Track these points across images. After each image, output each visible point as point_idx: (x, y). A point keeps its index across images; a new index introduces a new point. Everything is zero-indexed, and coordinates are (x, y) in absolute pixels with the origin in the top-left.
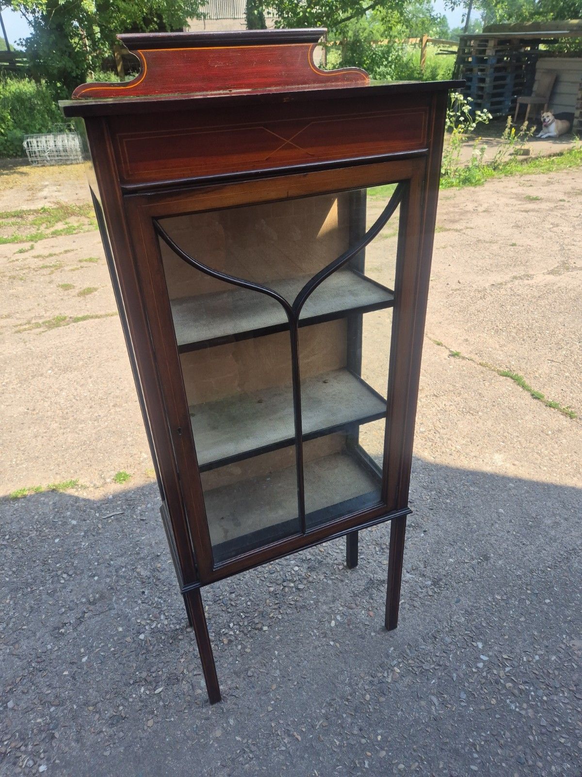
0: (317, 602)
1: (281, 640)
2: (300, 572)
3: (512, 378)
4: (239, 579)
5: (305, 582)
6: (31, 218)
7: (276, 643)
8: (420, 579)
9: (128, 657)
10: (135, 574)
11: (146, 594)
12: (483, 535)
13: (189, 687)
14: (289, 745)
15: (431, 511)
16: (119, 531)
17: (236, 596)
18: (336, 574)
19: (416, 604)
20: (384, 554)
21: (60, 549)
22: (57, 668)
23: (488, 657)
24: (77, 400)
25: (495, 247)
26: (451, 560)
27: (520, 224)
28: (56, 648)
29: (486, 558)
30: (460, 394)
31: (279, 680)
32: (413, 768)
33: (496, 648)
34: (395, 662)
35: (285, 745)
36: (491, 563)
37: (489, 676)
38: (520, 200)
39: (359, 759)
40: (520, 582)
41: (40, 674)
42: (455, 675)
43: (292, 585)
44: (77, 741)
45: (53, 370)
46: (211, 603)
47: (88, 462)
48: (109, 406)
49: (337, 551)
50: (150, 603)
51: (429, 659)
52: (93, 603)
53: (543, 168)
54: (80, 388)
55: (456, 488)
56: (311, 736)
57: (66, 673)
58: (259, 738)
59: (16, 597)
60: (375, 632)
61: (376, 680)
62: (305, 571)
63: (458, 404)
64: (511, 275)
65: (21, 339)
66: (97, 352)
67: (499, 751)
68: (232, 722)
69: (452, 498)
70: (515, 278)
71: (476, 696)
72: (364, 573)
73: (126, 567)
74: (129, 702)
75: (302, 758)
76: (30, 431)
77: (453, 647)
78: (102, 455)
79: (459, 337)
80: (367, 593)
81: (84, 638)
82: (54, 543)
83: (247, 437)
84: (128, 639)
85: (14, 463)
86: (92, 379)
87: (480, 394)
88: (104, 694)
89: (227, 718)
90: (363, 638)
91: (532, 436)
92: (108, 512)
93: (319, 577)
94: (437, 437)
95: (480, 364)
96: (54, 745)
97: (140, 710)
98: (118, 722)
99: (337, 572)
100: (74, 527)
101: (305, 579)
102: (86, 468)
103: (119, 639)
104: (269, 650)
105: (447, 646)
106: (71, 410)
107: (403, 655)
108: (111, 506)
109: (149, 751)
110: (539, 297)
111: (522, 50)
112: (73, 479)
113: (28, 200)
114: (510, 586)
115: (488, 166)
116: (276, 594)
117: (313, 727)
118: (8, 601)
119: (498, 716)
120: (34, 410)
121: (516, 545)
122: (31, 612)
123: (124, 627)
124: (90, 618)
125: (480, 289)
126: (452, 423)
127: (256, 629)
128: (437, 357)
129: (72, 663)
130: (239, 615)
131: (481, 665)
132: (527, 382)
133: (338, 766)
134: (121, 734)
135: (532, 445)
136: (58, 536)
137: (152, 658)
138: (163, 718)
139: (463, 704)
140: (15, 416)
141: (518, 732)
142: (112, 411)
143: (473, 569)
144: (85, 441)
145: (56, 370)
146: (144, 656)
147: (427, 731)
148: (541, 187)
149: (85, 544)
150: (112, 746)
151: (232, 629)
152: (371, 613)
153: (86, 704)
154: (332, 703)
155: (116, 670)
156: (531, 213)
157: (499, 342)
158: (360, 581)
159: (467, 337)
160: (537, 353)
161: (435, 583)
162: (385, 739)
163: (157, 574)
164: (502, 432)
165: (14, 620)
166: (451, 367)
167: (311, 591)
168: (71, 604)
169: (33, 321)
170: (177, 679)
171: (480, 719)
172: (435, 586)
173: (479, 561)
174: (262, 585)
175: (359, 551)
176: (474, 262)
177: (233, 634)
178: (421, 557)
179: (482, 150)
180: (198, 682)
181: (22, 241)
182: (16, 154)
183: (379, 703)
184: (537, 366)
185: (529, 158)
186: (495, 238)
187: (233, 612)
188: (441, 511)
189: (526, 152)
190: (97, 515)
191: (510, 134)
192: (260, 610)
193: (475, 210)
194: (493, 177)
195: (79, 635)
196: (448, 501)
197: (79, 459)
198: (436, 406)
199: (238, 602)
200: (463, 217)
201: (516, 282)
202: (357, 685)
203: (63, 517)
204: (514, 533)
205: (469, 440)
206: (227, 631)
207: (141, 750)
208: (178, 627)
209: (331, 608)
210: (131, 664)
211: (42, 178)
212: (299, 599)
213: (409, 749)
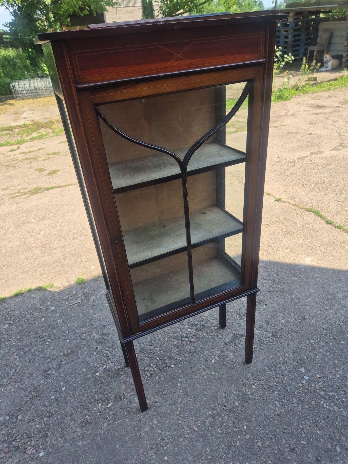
0: (203, 349)
1: (182, 373)
2: (192, 332)
3: (313, 212)
4: (155, 338)
5: (195, 338)
6: (17, 130)
7: (179, 374)
8: (265, 333)
9: (90, 386)
10: (92, 337)
11: (99, 348)
12: (301, 306)
13: (128, 403)
14: (190, 434)
15: (269, 293)
16: (80, 313)
17: (154, 348)
18: (213, 332)
19: (263, 348)
20: (242, 319)
21: (45, 325)
22: (47, 395)
23: (309, 377)
24: (50, 236)
25: (299, 136)
26: (283, 321)
27: (313, 122)
28: (46, 383)
29: (304, 319)
30: (283, 223)
31: (182, 396)
32: (267, 444)
33: (313, 371)
34: (252, 382)
35: (188, 434)
36: (307, 322)
37: (310, 388)
38: (313, 108)
39: (233, 441)
40: (325, 332)
41: (37, 399)
42: (289, 388)
43: (187, 339)
44: (62, 437)
45: (35, 219)
46: (139, 352)
47: (59, 273)
48: (70, 239)
49: (213, 319)
50: (102, 354)
51: (273, 379)
52: (67, 355)
53: (325, 88)
54: (52, 229)
55: (284, 278)
56: (204, 428)
57: (53, 397)
58: (172, 431)
59: (20, 354)
60: (239, 365)
61: (241, 394)
62: (195, 331)
63: (282, 229)
64: (310, 152)
65: (15, 202)
66: (61, 207)
67: (318, 432)
68: (155, 422)
69: (281, 284)
70: (312, 153)
71: (302, 400)
72: (230, 331)
73: (86, 333)
74: (92, 413)
75: (199, 441)
76: (23, 256)
77: (286, 372)
78: (67, 268)
79: (280, 190)
80: (233, 342)
81: (63, 376)
82: (41, 321)
83: (158, 247)
84: (90, 376)
85: (14, 275)
86: (59, 224)
87: (295, 223)
88: (76, 409)
89: (152, 420)
90: (232, 369)
91: (328, 246)
92: (73, 301)
93: (203, 334)
94: (270, 249)
95: (294, 205)
96: (48, 440)
97: (99, 417)
98: (86, 425)
99: (214, 331)
100: (53, 311)
101: (195, 336)
102: (58, 276)
103: (84, 376)
104: (175, 379)
105: (283, 371)
106: (47, 242)
107: (257, 378)
108: (75, 298)
109: (105, 442)
110: (327, 164)
111: (310, 18)
112: (51, 283)
113: (15, 120)
114: (319, 334)
115: (292, 88)
116: (178, 346)
117: (205, 423)
118: (15, 357)
119: (316, 411)
120: (25, 243)
121: (322, 311)
122: (29, 362)
123: (87, 369)
124: (65, 364)
125: (291, 161)
126: (279, 240)
127: (167, 367)
128: (268, 202)
129: (56, 391)
130: (156, 359)
131: (304, 382)
132: (323, 214)
133: (221, 445)
134: (88, 432)
135: (328, 251)
136: (43, 316)
137: (104, 386)
138: (113, 422)
139: (295, 405)
140: (13, 247)
141: (329, 421)
142: (72, 242)
143: (296, 325)
144: (57, 260)
145: (37, 219)
146: (99, 385)
147: (274, 422)
148: (325, 100)
149: (60, 321)
150: (83, 439)
151: (152, 367)
152: (236, 354)
153: (66, 415)
154: (215, 408)
155: (83, 394)
156: (320, 115)
157: (304, 192)
158: (228, 336)
159: (285, 189)
160: (328, 197)
161: (274, 335)
162: (248, 428)
163: (104, 336)
164: (309, 244)
165: (19, 367)
166: (277, 207)
167: (199, 343)
168: (54, 357)
169: (22, 191)
170: (120, 398)
171: (306, 413)
172: (274, 336)
173: (300, 320)
174: (169, 341)
175: (227, 318)
176: (287, 145)
177: (153, 370)
178: (264, 320)
179: (289, 78)
180: (133, 399)
181: (12, 145)
182: (6, 92)
183: (244, 407)
184: (328, 205)
185: (317, 82)
186: (299, 131)
187: (152, 357)
188: (275, 292)
189: (315, 79)
190: (67, 303)
191: (305, 68)
192: (168, 355)
193: (286, 115)
194: (295, 94)
195: (59, 375)
196: (279, 286)
197: (53, 271)
198: (269, 231)
199: (155, 351)
200: (279, 119)
201: (313, 156)
202: (230, 397)
203: (46, 306)
204: (320, 303)
205: (290, 250)
206: (149, 368)
207: (100, 442)
208: (119, 367)
209: (211, 352)
210: (92, 390)
211: (23, 107)
212: (192, 347)
213: (264, 433)
